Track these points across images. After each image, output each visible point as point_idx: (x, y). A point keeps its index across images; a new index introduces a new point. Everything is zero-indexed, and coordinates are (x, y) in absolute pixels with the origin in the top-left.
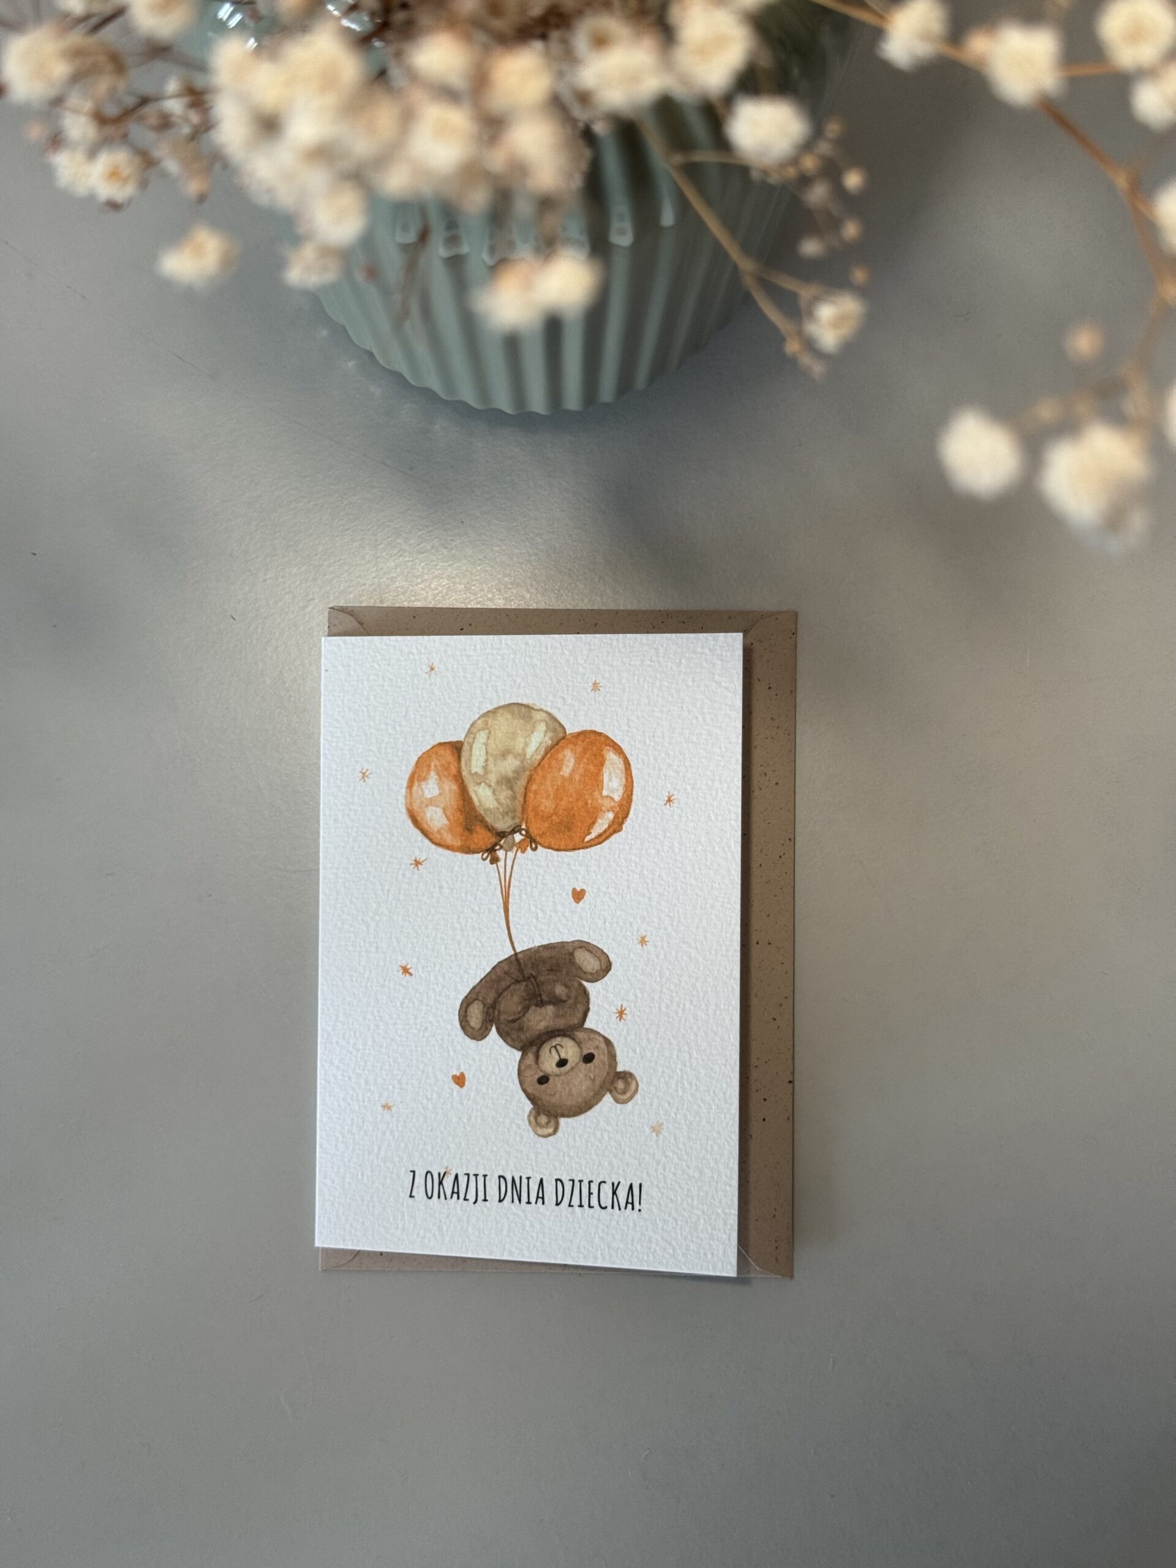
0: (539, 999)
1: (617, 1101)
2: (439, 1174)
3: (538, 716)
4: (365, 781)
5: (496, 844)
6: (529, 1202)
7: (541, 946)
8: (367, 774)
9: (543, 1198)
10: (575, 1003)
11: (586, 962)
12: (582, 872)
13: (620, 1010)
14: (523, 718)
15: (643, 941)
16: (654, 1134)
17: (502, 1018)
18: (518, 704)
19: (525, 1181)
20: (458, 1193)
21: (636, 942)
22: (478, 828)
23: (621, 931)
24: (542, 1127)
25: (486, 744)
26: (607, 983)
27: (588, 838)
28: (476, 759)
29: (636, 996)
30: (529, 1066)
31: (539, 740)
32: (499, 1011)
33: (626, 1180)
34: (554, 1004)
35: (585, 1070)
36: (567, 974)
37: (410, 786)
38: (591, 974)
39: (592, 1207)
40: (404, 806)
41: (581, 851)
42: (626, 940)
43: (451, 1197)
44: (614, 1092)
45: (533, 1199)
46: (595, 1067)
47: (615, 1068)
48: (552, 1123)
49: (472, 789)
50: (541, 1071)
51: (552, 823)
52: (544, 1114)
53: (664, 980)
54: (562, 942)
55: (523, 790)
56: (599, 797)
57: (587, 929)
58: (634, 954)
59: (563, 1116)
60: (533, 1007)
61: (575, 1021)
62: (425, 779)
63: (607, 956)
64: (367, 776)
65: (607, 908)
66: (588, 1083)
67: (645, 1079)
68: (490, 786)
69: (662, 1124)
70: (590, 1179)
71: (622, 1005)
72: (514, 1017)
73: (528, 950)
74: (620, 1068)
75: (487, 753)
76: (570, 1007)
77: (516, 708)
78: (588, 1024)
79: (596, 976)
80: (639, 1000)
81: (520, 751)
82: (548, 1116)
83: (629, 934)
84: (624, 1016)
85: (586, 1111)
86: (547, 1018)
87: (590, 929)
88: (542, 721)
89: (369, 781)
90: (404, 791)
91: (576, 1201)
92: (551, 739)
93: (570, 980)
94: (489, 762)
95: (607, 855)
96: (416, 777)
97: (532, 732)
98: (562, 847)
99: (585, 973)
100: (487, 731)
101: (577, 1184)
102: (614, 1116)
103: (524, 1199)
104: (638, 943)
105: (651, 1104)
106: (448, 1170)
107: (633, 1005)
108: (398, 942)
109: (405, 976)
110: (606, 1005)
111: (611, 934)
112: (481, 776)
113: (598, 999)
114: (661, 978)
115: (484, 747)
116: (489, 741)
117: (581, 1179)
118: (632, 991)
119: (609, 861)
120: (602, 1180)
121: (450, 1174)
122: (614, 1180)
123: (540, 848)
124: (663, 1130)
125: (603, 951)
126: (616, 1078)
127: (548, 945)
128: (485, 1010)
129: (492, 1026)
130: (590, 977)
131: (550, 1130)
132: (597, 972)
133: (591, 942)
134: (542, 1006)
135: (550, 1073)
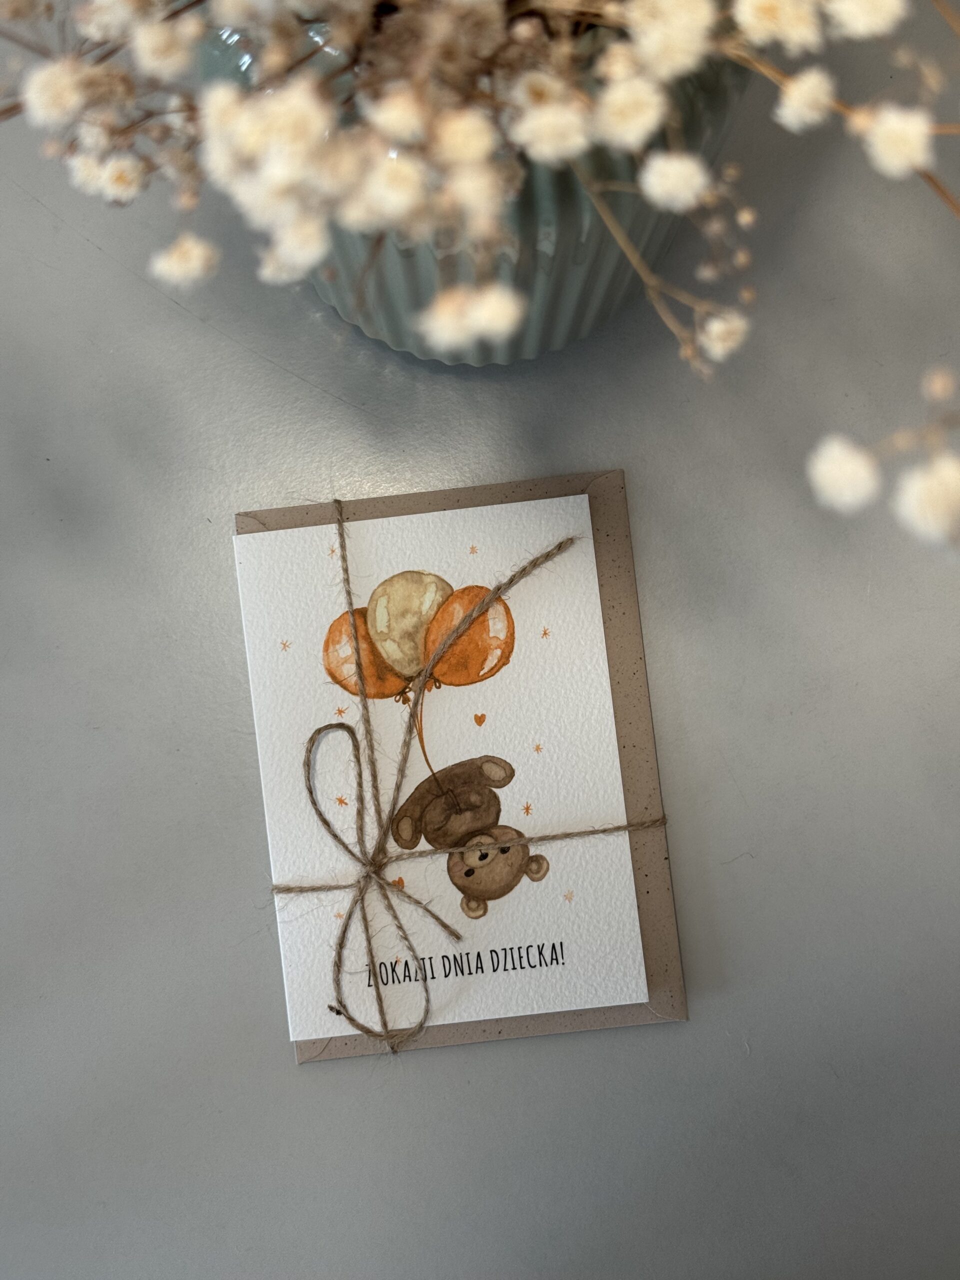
1: (533, 880)
2: (391, 963)
3: (428, 580)
4: (286, 651)
5: (406, 688)
6: (470, 973)
7: (455, 765)
8: (287, 644)
9: (482, 968)
10: (489, 808)
11: (493, 773)
12: (481, 701)
13: (526, 807)
14: (416, 582)
15: (538, 749)
16: (567, 901)
17: (428, 828)
18: (410, 571)
19: (465, 958)
20: (409, 976)
21: (532, 750)
22: (389, 676)
23: (519, 743)
24: (474, 910)
25: (387, 607)
26: (512, 787)
27: (482, 673)
28: (380, 620)
29: (538, 793)
30: (456, 864)
31: (432, 599)
32: (426, 823)
33: (548, 941)
34: (471, 810)
35: (503, 860)
36: (479, 784)
37: (326, 650)
38: (499, 781)
39: (524, 968)
40: (323, 666)
41: (478, 684)
42: (524, 750)
43: (404, 981)
44: (529, 872)
45: (473, 970)
46: (511, 856)
47: (529, 854)
48: (482, 906)
49: (379, 645)
50: (467, 865)
51: (451, 664)
52: (474, 900)
53: (559, 777)
54: (471, 760)
55: (423, 640)
56: (487, 638)
57: (491, 746)
58: (532, 760)
59: (490, 899)
60: (454, 816)
61: (491, 820)
62: (339, 642)
63: (510, 765)
64: (288, 646)
65: (505, 726)
66: (508, 868)
67: (553, 859)
68: (394, 641)
69: (572, 892)
70: (519, 946)
71: (527, 803)
72: (438, 826)
73: (444, 770)
75: (389, 614)
76: (485, 811)
77: (409, 576)
78: (501, 823)
79: (503, 782)
80: (541, 797)
81: (416, 609)
82: (477, 901)
83: (526, 745)
84: (530, 811)
85: (509, 892)
86: (467, 822)
87: (493, 745)
88: (433, 582)
89: (290, 650)
90: (321, 654)
91: (509, 966)
92: (442, 596)
93: (482, 789)
94: (391, 622)
95: (500, 684)
96: (330, 641)
97: (425, 593)
98: (462, 683)
99: (494, 781)
100: (386, 597)
101: (509, 952)
102: (532, 892)
103: (466, 971)
104: (535, 751)
105: (561, 878)
106: (398, 958)
107: (536, 801)
108: (332, 779)
109: (342, 806)
110: (514, 804)
111: (511, 747)
112: (386, 634)
113: (507, 800)
114: (557, 776)
115: (386, 610)
116: (389, 605)
117: (512, 947)
118: (534, 790)
119: (502, 689)
120: (529, 945)
121: (401, 962)
122: (539, 944)
123: (443, 686)
124: (573, 896)
125: (506, 761)
126: (530, 861)
127: (460, 763)
128: (414, 823)
129: (421, 836)
130: (498, 784)
131: (481, 912)
132: (503, 779)
133: (495, 755)
134: (462, 813)
135: (475, 866)
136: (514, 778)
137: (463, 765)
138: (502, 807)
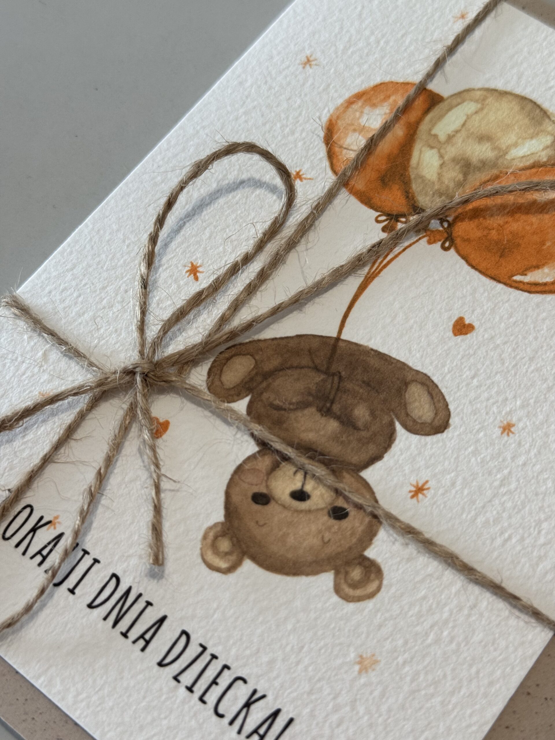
0: (328, 405)
1: (338, 590)
2: (41, 518)
3: (549, 127)
4: (304, 68)
5: (404, 216)
6: (125, 635)
7: (376, 351)
8: (313, 63)
9: (148, 642)
10: (369, 441)
11: (417, 404)
12: (485, 308)
13: (420, 485)
14: (532, 118)
15: (507, 428)
16: (357, 668)
17: (265, 395)
18: (535, 103)
19: (140, 605)
20: (44, 558)
21: (497, 422)
22: (395, 187)
23: (488, 400)
25: (468, 117)
26: (426, 444)
27: (518, 278)
28: (447, 123)
29: (453, 484)
30: (254, 470)
31: (533, 150)
32: (268, 386)
33: (276, 699)
34: (342, 423)
35: (323, 524)
36: (385, 401)
37: (350, 103)
38: (414, 421)
39: (204, 702)
40: (328, 115)
41: (500, 286)
42: (487, 413)
43: (32, 558)
44: (342, 576)
45: (134, 634)
46: (339, 529)
47: (365, 549)
48: (233, 558)
50: (267, 487)
51: (486, 236)
52: (231, 539)
53: (503, 490)
54: (404, 364)
57: (446, 371)
58: (485, 435)
59: (254, 559)
60: (313, 410)
61: (355, 459)
62: (374, 106)
63: (449, 415)
64: (310, 65)
65: (488, 363)
66: (316, 542)
67: (393, 590)
68: (441, 156)
69: (376, 662)
70: (229, 664)
71: (427, 482)
72: (281, 404)
73: (356, 344)
74: (370, 553)
75: (464, 125)
76: (359, 440)
77: (529, 106)
78: (367, 474)
79: (418, 427)
80: (454, 491)
81: (504, 147)
82: (234, 545)
83: (495, 409)
84: (420, 496)
85: (287, 574)
86: (322, 433)
87: (449, 372)
89: (309, 70)
90: (340, 101)
91: (187, 678)
92: (550, 158)
93: (382, 410)
94: (459, 135)
95: (530, 309)
96: (364, 98)
97: (532, 138)
98: (480, 268)
99: (407, 415)
100: (479, 106)
101: (206, 658)
102: (319, 605)
103: (123, 625)
104: (500, 427)
105: (380, 626)
106: (57, 521)
107: (441, 491)
108: (210, 237)
109: (188, 277)
110: (407, 469)
111: (472, 395)
112: (440, 142)
113: (402, 454)
114: (501, 485)
115: (464, 118)
116: (474, 116)
117: (217, 654)
118: (453, 474)
119: (527, 317)
120: (244, 676)
121: (55, 528)
122: (259, 688)
123: (452, 251)
124: (374, 670)
125: (447, 405)
126: (356, 561)
127: (384, 355)
128: (254, 372)
129: (247, 396)
130: (410, 423)
131: (223, 565)
132: (422, 423)
133: (440, 386)
134: (326, 416)
135: (276, 497)
136: (439, 436)
137: (386, 360)
138: (386, 457)
